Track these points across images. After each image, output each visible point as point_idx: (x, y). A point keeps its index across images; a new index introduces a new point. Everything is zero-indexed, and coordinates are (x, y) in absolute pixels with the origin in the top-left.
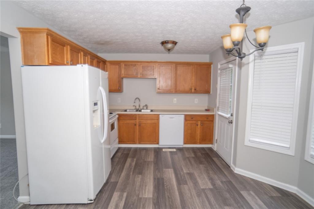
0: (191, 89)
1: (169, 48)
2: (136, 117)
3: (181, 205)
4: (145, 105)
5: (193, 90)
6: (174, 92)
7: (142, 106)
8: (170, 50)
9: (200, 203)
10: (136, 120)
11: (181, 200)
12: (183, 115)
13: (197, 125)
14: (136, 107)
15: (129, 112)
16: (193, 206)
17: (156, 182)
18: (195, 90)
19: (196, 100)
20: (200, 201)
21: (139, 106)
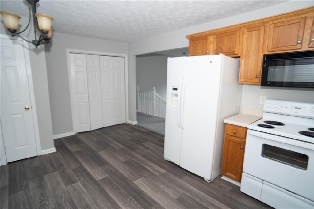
3: (102, 188)
9: (84, 198)
11: (106, 192)
16: (91, 192)
17: (147, 199)
20: (84, 200)
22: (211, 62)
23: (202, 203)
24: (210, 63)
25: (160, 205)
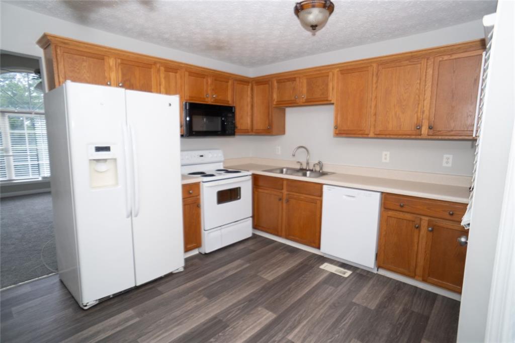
0: (419, 128)
1: (314, 23)
2: (282, 185)
4: (317, 162)
5: (425, 130)
6: (371, 135)
7: (313, 165)
8: (317, 28)
10: (282, 189)
12: (379, 195)
13: (418, 228)
14: (301, 164)
15: (286, 173)
18: (430, 128)
19: (448, 159)
21: (308, 164)
22: (170, 105)
23: (217, 281)
24: (170, 107)
25: (219, 313)
